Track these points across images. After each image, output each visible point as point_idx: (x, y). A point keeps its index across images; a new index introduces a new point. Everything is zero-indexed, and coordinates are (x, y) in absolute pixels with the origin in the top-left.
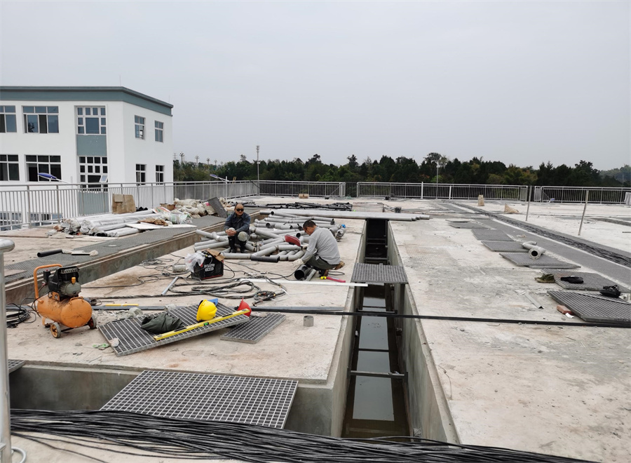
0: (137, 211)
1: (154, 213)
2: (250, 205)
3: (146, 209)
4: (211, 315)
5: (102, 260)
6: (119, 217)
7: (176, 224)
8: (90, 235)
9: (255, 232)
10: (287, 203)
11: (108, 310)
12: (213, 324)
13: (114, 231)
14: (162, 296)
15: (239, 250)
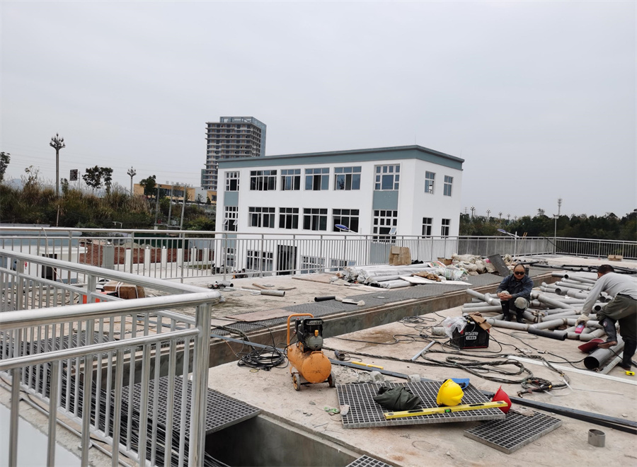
0: (413, 263)
1: (429, 266)
2: (542, 265)
3: (422, 262)
4: (454, 401)
5: (368, 311)
6: (393, 269)
7: (451, 280)
8: (365, 284)
9: (537, 298)
10: (590, 265)
11: (354, 367)
12: (456, 413)
13: (387, 283)
14: (411, 361)
15: (515, 317)
